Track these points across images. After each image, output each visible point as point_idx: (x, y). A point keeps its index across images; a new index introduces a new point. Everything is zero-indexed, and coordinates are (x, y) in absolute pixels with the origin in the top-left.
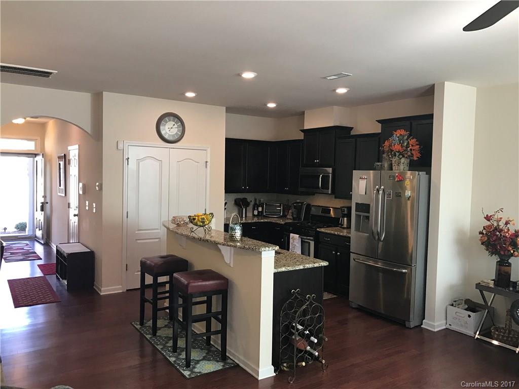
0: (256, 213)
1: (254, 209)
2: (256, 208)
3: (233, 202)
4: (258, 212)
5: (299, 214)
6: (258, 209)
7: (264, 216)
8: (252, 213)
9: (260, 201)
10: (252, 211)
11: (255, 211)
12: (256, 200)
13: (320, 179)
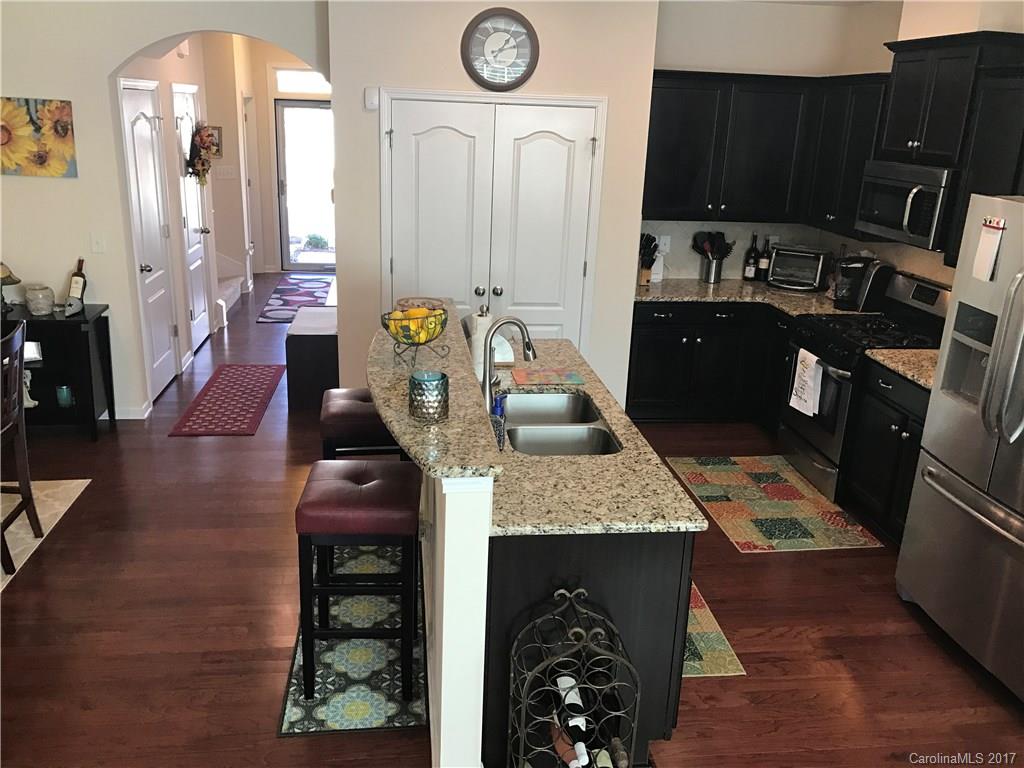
0: (750, 272)
1: (746, 263)
2: (752, 261)
3: (690, 242)
4: (758, 270)
5: (855, 290)
6: (756, 263)
7: (769, 284)
8: (741, 273)
9: (767, 241)
10: (741, 266)
11: (748, 268)
12: (755, 238)
13: (910, 200)
